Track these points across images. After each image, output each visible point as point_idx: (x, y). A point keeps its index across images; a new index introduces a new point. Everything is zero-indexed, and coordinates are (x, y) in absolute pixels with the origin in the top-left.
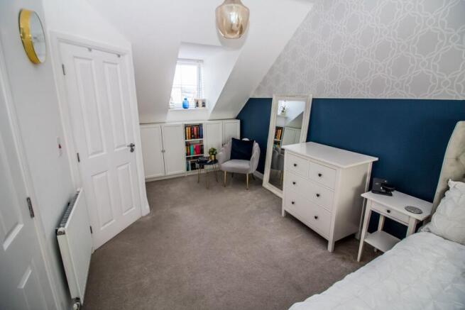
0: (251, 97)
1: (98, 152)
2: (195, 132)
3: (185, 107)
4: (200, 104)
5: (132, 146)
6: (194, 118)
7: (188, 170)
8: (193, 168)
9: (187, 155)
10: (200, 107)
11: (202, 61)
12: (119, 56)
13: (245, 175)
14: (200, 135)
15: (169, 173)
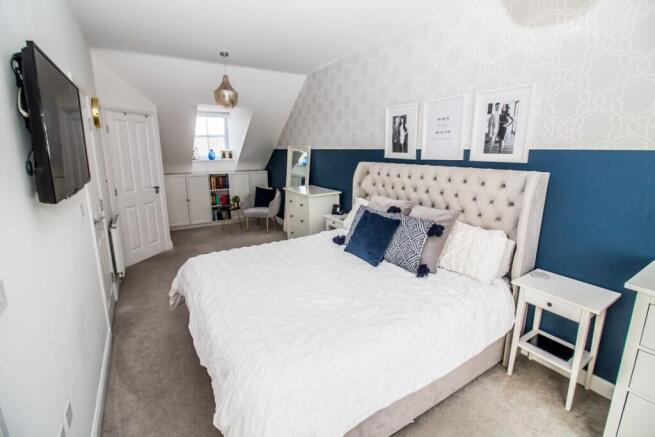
0: (275, 147)
1: (129, 190)
2: (221, 181)
3: (211, 158)
4: (227, 155)
5: (157, 188)
6: (219, 169)
7: (214, 219)
8: (220, 217)
9: (213, 204)
10: (227, 158)
11: (228, 113)
12: (146, 116)
13: (265, 219)
14: (226, 186)
15: (194, 222)
